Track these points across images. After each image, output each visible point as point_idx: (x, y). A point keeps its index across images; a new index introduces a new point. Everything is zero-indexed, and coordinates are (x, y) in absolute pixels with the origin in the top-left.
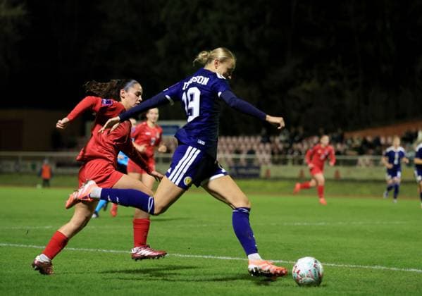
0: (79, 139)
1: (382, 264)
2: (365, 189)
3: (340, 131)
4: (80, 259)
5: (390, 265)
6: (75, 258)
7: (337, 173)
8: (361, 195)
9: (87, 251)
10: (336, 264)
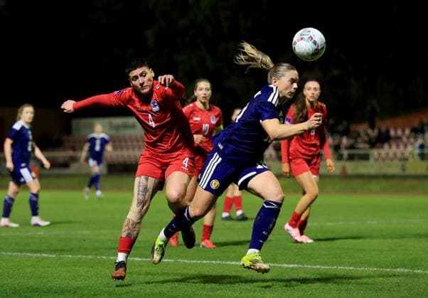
0: (65, 138)
1: (405, 267)
2: (374, 185)
3: (345, 123)
4: (80, 266)
5: (413, 267)
6: (73, 266)
7: (344, 169)
8: (370, 192)
9: (86, 259)
10: (355, 266)
